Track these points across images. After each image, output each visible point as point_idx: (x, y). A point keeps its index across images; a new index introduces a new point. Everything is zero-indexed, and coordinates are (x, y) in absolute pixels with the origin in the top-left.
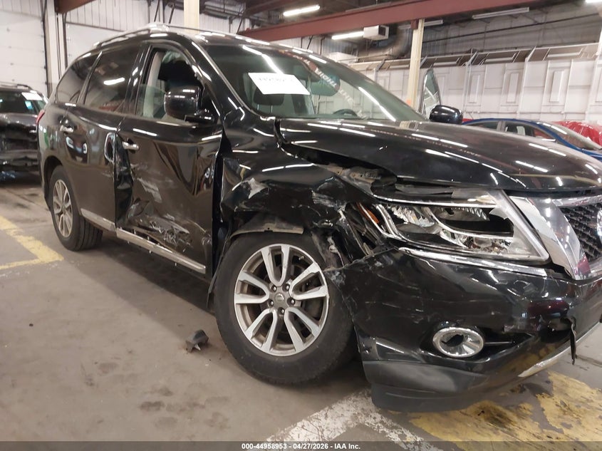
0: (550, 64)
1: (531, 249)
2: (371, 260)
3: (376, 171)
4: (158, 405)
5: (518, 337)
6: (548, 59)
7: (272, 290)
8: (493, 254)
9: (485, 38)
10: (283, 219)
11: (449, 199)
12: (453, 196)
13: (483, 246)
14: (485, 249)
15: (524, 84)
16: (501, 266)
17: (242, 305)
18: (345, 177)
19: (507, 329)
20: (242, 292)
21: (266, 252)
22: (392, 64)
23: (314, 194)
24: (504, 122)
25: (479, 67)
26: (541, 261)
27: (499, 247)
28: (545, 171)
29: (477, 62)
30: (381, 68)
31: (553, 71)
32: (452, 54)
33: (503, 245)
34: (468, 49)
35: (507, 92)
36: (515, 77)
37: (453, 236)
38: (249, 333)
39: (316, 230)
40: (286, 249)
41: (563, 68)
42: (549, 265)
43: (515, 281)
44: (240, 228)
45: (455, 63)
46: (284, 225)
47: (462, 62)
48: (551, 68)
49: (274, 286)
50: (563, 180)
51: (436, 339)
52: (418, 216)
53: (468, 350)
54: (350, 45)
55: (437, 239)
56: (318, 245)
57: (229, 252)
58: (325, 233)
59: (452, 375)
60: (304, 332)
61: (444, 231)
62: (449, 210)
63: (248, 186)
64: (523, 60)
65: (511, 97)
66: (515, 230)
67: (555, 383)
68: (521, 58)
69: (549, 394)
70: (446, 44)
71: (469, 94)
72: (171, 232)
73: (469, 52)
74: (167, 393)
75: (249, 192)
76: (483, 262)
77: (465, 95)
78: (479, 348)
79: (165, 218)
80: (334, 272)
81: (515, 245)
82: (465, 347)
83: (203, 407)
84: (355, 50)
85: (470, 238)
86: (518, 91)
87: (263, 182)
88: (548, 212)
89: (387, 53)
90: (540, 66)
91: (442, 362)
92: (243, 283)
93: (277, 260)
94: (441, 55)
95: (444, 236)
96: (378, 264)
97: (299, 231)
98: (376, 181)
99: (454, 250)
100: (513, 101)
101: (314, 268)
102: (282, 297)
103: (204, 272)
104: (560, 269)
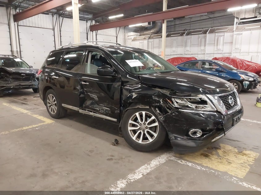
0: (217, 34)
1: (212, 108)
2: (171, 113)
3: (170, 90)
4: (112, 159)
5: (211, 130)
6: (215, 32)
7: (140, 125)
8: (203, 110)
9: (190, 24)
10: (143, 104)
11: (191, 96)
12: (191, 95)
13: (200, 108)
14: (200, 109)
15: (207, 42)
16: (205, 113)
17: (131, 130)
18: (161, 92)
19: (208, 128)
20: (130, 126)
21: (137, 114)
22: (154, 36)
23: (153, 97)
24: (201, 61)
25: (189, 36)
26: (215, 111)
27: (204, 108)
28: (214, 87)
29: (188, 34)
30: (149, 38)
31: (217, 37)
32: (178, 31)
33: (205, 107)
34: (184, 29)
35: (201, 46)
36: (203, 40)
37: (192, 105)
38: (134, 138)
39: (153, 107)
40: (144, 113)
41: (221, 36)
42: (217, 112)
43: (209, 116)
44: (128, 107)
45: (179, 35)
46: (143, 106)
47: (182, 35)
48: (217, 36)
49: (141, 124)
50: (219, 90)
51: (190, 133)
52: (182, 101)
53: (199, 135)
54: (136, 28)
55: (188, 107)
56: (154, 110)
57: (125, 115)
58: (155, 107)
59: (195, 142)
60: (152, 136)
61: (189, 104)
62: (190, 99)
63: (132, 95)
64: (206, 33)
65: (202, 48)
66: (208, 103)
67: (222, 146)
68: (205, 32)
69: (220, 149)
70: (175, 27)
71: (186, 47)
72: (103, 110)
73: (184, 30)
74: (113, 156)
75: (132, 97)
76: (200, 112)
77: (184, 47)
78: (201, 134)
79: (100, 105)
80: (161, 117)
81: (208, 107)
82: (197, 134)
83: (125, 159)
84: (138, 31)
85: (196, 106)
86: (205, 46)
87: (137, 94)
88: (216, 98)
89: (152, 31)
90: (212, 35)
91: (192, 139)
92: (130, 124)
93: (141, 116)
94: (173, 32)
95: (189, 106)
96: (174, 114)
97: (148, 107)
98: (170, 92)
99: (193, 109)
100: (203, 49)
101: (153, 118)
102: (144, 127)
103: (116, 121)
104: (220, 112)
